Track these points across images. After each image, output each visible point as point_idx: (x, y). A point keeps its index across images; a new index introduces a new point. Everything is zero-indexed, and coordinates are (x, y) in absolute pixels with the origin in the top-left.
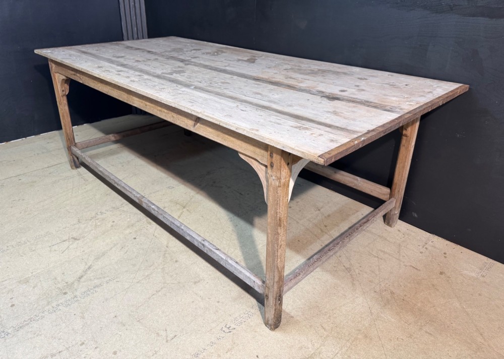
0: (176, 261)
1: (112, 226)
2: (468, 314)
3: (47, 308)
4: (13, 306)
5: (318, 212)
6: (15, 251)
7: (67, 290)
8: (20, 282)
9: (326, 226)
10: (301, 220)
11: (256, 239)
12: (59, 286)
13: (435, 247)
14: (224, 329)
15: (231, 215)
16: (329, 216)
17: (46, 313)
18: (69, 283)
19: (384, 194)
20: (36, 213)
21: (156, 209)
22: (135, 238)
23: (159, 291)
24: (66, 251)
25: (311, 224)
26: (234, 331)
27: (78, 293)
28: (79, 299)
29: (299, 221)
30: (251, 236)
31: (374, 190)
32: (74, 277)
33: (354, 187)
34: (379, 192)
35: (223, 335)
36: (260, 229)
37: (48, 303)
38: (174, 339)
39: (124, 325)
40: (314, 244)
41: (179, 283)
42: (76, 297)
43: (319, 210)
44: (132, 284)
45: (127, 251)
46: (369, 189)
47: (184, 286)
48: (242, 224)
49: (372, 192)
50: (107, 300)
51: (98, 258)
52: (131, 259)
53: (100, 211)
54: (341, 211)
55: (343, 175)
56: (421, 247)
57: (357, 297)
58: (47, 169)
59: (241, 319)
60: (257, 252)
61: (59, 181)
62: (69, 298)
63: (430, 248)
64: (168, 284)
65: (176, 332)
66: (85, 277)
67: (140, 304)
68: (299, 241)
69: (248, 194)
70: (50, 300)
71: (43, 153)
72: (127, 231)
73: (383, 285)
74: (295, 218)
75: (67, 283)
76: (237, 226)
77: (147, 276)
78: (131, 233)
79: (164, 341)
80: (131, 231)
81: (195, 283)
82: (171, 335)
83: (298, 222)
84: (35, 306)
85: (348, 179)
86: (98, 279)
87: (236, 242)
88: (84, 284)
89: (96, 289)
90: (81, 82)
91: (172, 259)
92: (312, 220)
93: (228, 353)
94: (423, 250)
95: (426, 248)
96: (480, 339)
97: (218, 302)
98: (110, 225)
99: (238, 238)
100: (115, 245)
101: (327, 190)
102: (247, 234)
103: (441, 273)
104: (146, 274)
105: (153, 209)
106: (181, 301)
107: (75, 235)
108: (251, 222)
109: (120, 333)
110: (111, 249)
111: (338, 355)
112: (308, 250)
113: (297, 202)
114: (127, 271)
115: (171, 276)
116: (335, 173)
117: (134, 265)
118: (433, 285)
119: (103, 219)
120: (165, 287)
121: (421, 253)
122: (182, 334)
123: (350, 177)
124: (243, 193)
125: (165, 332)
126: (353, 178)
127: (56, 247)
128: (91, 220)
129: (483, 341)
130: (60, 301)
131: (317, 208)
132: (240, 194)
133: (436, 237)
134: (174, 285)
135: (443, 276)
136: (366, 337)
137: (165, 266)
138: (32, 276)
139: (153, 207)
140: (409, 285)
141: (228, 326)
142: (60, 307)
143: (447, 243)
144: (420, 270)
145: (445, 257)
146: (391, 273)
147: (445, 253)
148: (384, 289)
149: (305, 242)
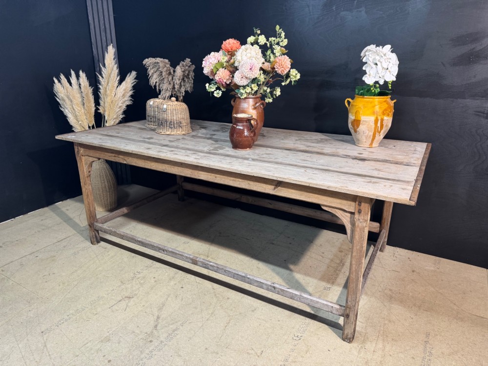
0: (228, 298)
1: (156, 281)
2: (441, 294)
3: (142, 356)
4: (109, 361)
6: (78, 318)
7: (150, 339)
8: (102, 341)
12: (140, 337)
13: (401, 255)
14: (295, 338)
17: (145, 360)
18: (148, 333)
19: (375, 228)
20: (75, 283)
21: (215, 265)
22: (182, 287)
23: (229, 323)
24: (127, 308)
26: (303, 338)
27: (162, 339)
28: (166, 343)
32: (150, 328)
35: (296, 342)
37: (142, 353)
38: (263, 354)
39: (218, 353)
41: (240, 313)
42: (162, 342)
44: (204, 322)
45: (182, 298)
47: (246, 315)
50: (190, 338)
51: (160, 309)
52: (190, 304)
53: (136, 272)
56: (392, 257)
58: (59, 243)
59: (303, 329)
61: (78, 253)
62: (156, 344)
63: (398, 256)
64: (232, 316)
65: (261, 348)
66: (159, 325)
67: (220, 336)
70: (141, 349)
71: (43, 229)
72: (172, 283)
73: (382, 286)
75: (146, 333)
77: (212, 313)
78: (176, 284)
79: (257, 357)
80: (175, 283)
81: (253, 311)
82: (259, 352)
84: (131, 357)
86: (171, 324)
88: (163, 330)
89: (176, 332)
90: (125, 162)
91: (224, 298)
93: (308, 353)
94: (395, 258)
95: (396, 257)
96: (455, 308)
97: (279, 321)
98: (153, 281)
100: (169, 296)
103: (413, 271)
104: (210, 312)
105: (211, 265)
106: (250, 326)
107: (127, 295)
109: (218, 360)
110: (167, 299)
111: (380, 337)
114: (192, 314)
115: (232, 310)
117: (196, 308)
118: (413, 280)
119: (144, 278)
120: (232, 319)
121: (394, 260)
122: (266, 349)
125: (253, 351)
127: (115, 307)
128: (133, 280)
129: (458, 308)
130: (151, 349)
133: (398, 248)
134: (237, 316)
135: (415, 273)
136: (390, 321)
137: (222, 303)
138: (110, 334)
139: (211, 264)
140: (398, 283)
141: (296, 336)
142: (154, 353)
143: (407, 251)
144: (399, 272)
145: (410, 261)
146: (383, 277)
147: (409, 258)
148: (384, 288)
149: (315, 267)
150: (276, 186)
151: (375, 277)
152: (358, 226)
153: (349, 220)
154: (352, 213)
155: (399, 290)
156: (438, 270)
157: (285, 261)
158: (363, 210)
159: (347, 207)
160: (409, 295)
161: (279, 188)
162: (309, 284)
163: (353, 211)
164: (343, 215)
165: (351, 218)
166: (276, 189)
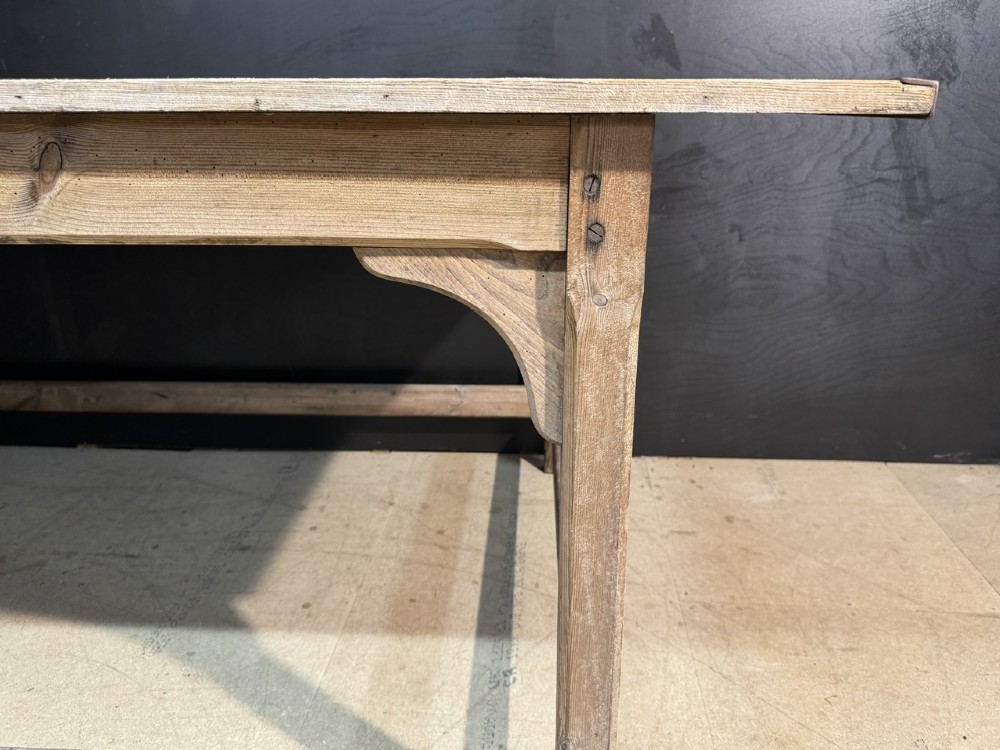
5: (391, 509)
9: (441, 532)
10: (368, 546)
11: (289, 659)
13: (668, 478)
15: (146, 633)
16: (424, 506)
25: (403, 546)
29: (367, 551)
30: (266, 661)
31: (504, 403)
33: (454, 414)
34: (516, 404)
36: (275, 626)
40: (455, 587)
43: (391, 504)
46: (491, 403)
48: (205, 640)
49: (499, 408)
54: (440, 485)
55: (416, 393)
56: (647, 488)
57: (665, 661)
60: (326, 697)
63: (661, 483)
68: (412, 601)
69: (155, 547)
74: (350, 550)
76: (190, 654)
83: (367, 557)
85: (431, 397)
87: (229, 706)
92: (395, 534)
94: (656, 492)
95: (657, 486)
99: (226, 688)
101: (367, 454)
102: (247, 662)
103: (729, 520)
108: (232, 622)
112: (453, 610)
113: (322, 509)
116: (394, 393)
121: (659, 498)
123: (436, 392)
124: (135, 551)
126: (445, 392)
131: (382, 500)
132: (127, 556)
133: (648, 459)
135: (737, 524)
143: (673, 461)
144: (693, 533)
145: (700, 487)
146: (660, 565)
147: (693, 482)
148: (687, 607)
149: (430, 595)
150: (38, 169)
151: (638, 573)
152: (591, 331)
153: (533, 309)
154: (552, 262)
155: (732, 598)
156: (785, 498)
157: (306, 606)
158: (612, 225)
159: (517, 224)
160: (766, 606)
161: (64, 180)
162: (426, 680)
163: (555, 246)
164: (497, 285)
165: (541, 295)
166: (45, 199)
